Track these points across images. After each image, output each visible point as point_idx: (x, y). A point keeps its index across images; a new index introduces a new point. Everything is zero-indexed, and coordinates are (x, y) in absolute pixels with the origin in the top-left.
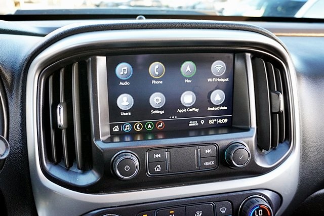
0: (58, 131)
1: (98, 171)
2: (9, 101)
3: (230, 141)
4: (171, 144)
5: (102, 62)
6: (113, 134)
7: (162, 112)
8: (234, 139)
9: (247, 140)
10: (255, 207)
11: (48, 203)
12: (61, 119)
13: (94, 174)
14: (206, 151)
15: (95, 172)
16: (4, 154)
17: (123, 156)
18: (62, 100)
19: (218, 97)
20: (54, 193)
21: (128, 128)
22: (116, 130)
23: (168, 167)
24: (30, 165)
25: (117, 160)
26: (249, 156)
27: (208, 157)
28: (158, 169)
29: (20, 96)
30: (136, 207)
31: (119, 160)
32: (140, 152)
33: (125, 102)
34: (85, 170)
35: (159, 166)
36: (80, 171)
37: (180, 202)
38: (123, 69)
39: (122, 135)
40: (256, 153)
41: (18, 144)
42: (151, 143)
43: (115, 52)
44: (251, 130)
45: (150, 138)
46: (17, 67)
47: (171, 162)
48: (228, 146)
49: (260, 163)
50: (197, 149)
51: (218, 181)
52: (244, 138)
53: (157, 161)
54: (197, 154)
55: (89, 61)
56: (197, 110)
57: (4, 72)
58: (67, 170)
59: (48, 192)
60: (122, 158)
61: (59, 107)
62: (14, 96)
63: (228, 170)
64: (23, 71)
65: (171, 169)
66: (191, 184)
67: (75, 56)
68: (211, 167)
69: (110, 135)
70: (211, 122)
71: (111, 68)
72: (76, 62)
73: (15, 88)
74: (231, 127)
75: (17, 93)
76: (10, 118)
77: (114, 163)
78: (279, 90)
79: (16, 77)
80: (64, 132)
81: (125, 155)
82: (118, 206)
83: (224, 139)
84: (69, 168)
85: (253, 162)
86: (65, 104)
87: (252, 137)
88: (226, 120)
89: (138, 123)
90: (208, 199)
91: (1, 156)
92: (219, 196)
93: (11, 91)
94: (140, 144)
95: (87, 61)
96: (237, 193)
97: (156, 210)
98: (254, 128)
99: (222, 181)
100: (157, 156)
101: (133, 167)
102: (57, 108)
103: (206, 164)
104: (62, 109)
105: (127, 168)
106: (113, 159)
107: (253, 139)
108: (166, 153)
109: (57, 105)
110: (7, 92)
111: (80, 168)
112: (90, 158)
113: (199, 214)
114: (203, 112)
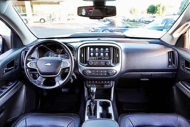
0: (82, 57)
5: (89, 48)
6: (90, 59)
7: (98, 56)
12: (82, 56)
14: (103, 62)
15: (87, 64)
19: (107, 54)
21: (92, 58)
24: (78, 62)
29: (77, 53)
32: (93, 61)
33: (92, 54)
34: (85, 64)
38: (92, 49)
39: (91, 59)
42: (95, 60)
43: (91, 47)
55: (87, 48)
58: (83, 63)
59: (80, 66)
63: (106, 66)
64: (78, 49)
65: (97, 64)
67: (85, 47)
68: (104, 65)
70: (106, 58)
71: (90, 49)
73: (76, 51)
74: (109, 59)
78: (117, 53)
81: (91, 61)
85: (111, 64)
88: (108, 58)
89: (94, 58)
94: (94, 60)
98: (112, 59)
102: (82, 54)
105: (91, 63)
106: (89, 62)
107: (111, 61)
112: (86, 62)
113: (101, 72)
114: (104, 56)
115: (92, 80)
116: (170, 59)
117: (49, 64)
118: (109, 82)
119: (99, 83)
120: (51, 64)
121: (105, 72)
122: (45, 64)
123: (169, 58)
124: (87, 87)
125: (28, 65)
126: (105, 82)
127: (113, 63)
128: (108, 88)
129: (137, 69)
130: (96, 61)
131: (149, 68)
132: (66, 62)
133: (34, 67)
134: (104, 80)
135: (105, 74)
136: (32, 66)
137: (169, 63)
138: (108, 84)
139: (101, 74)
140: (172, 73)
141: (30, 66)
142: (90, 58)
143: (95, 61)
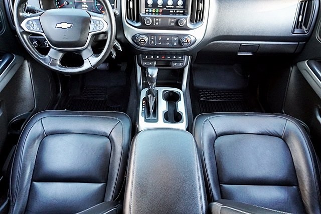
0: (130, 9)
1: (141, 23)
7: (161, 6)
8: (181, 17)
11: (127, 30)
12: (131, 6)
14: (173, 20)
19: (180, 3)
21: (150, 11)
23: (160, 23)
24: (123, 18)
27: (172, 22)
32: (152, 18)
33: (150, 1)
34: (137, 22)
39: (149, 13)
42: (157, 16)
44: (189, 15)
45: (157, 14)
48: (179, 19)
49: (189, 26)
53: (157, 21)
56: (173, 7)
59: (127, 27)
60: (147, 19)
63: (178, 27)
69: (145, 12)
70: (177, 11)
74: (184, 14)
77: (145, 20)
78: (201, 2)
80: (132, 10)
85: (186, 25)
86: (132, 1)
88: (182, 12)
89: (154, 9)
94: (154, 15)
101: (150, 22)
102: (130, 2)
103: (172, 24)
105: (148, 22)
112: (139, 19)
113: (168, 39)
114: (175, 8)
115: (149, 53)
116: (301, 17)
117: (65, 25)
118: (180, 58)
119: (163, 58)
120: (69, 25)
121: (175, 39)
122: (58, 26)
123: (299, 15)
124: (140, 65)
125: (23, 24)
126: (174, 57)
127: (192, 21)
128: (178, 68)
129: (234, 34)
130: (158, 18)
131: (256, 35)
132: (99, 21)
133: (35, 29)
134: (171, 54)
135: (175, 44)
136: (32, 28)
137: (298, 25)
138: (178, 61)
139: (168, 44)
140: (297, 43)
141: (29, 28)
142: (147, 11)
143: (155, 18)
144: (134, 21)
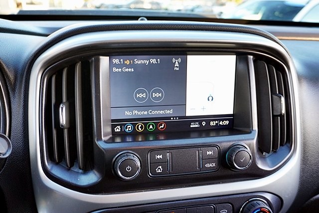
1: (100, 171)
2: (12, 100)
3: (232, 143)
4: (172, 145)
8: (235, 141)
9: (249, 142)
10: (256, 210)
11: (49, 203)
12: (63, 119)
13: (95, 174)
14: (208, 153)
15: (96, 172)
16: (6, 153)
17: (124, 156)
18: (64, 99)
20: (56, 193)
22: (118, 130)
23: (170, 168)
24: (31, 164)
25: (119, 160)
26: (251, 159)
27: (210, 159)
28: (159, 170)
29: (22, 96)
30: (137, 208)
31: (121, 161)
35: (160, 167)
36: (81, 171)
37: (181, 204)
39: (123, 135)
40: (257, 156)
41: (20, 143)
44: (253, 132)
45: (151, 139)
46: (20, 66)
47: (172, 163)
48: (229, 148)
49: (261, 165)
50: (199, 151)
51: (219, 183)
52: (246, 140)
53: (159, 162)
54: (199, 155)
55: (92, 61)
57: (7, 70)
58: (69, 169)
59: (48, 191)
60: (123, 159)
61: (61, 106)
62: (17, 95)
63: (229, 172)
64: (26, 70)
65: (172, 170)
66: (192, 186)
67: (78, 55)
68: (212, 169)
69: (111, 136)
70: (212, 124)
72: (79, 62)
73: (17, 87)
74: (232, 129)
75: (20, 92)
76: (13, 117)
77: (116, 163)
78: (280, 92)
79: (19, 76)
80: (66, 131)
81: (127, 156)
82: (118, 207)
83: (226, 141)
84: (70, 167)
85: (254, 164)
86: (67, 104)
87: (253, 139)
90: (209, 201)
91: (3, 155)
92: (220, 198)
93: (14, 90)
94: (142, 144)
95: (90, 61)
96: (238, 196)
97: (157, 211)
98: (255, 131)
99: (223, 183)
100: (158, 157)
101: (135, 168)
102: (59, 107)
103: (208, 165)
104: (64, 109)
105: (129, 169)
106: (114, 159)
107: (255, 141)
108: (168, 154)
109: (60, 105)
110: (10, 90)
111: (81, 168)
112: (92, 158)
130: (161, 151)
144: (75, 169)
